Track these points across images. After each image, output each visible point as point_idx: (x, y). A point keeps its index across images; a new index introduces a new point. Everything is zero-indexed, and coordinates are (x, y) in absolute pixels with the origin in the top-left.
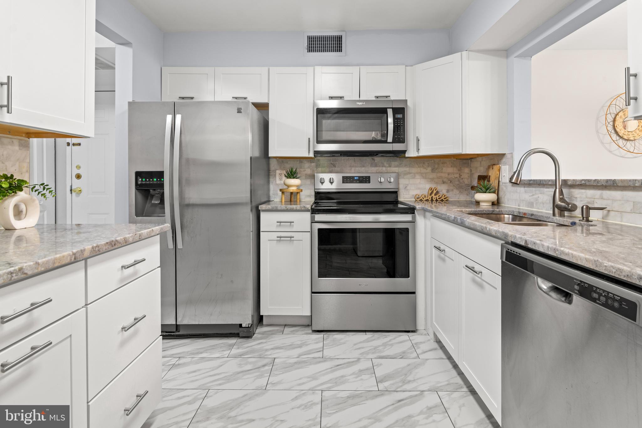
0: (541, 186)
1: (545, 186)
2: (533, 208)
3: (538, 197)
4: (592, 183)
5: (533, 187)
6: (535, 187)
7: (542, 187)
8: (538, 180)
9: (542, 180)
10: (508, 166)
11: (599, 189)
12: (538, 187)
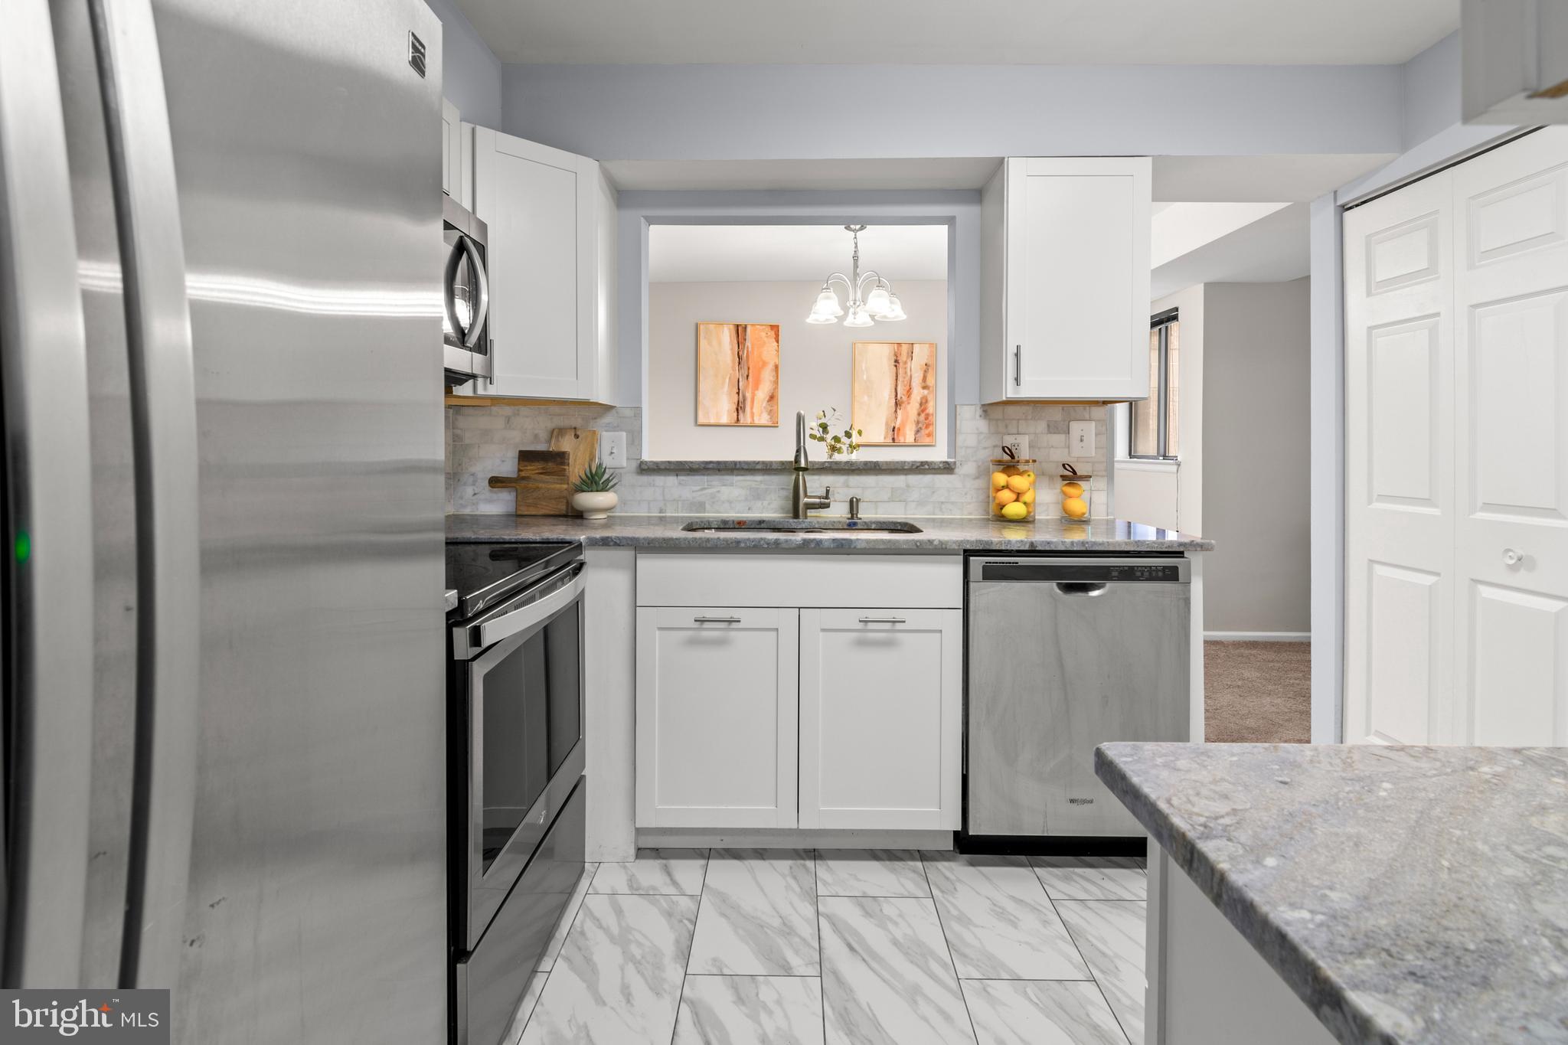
0: (723, 472)
1: (735, 472)
2: (704, 513)
3: (719, 492)
4: (842, 466)
5: (704, 475)
6: (708, 475)
7: (728, 474)
8: (731, 462)
9: (740, 462)
10: (624, 434)
11: (843, 474)
12: (717, 475)
